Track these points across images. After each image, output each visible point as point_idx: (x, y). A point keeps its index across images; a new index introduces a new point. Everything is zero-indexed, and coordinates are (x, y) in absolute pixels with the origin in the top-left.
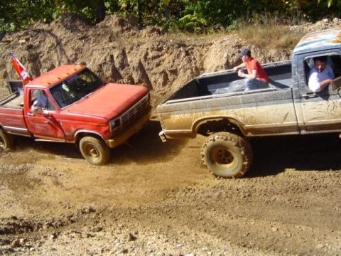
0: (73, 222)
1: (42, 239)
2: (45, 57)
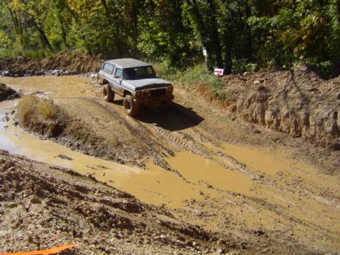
0: (244, 248)
1: (212, 250)
2: (272, 101)
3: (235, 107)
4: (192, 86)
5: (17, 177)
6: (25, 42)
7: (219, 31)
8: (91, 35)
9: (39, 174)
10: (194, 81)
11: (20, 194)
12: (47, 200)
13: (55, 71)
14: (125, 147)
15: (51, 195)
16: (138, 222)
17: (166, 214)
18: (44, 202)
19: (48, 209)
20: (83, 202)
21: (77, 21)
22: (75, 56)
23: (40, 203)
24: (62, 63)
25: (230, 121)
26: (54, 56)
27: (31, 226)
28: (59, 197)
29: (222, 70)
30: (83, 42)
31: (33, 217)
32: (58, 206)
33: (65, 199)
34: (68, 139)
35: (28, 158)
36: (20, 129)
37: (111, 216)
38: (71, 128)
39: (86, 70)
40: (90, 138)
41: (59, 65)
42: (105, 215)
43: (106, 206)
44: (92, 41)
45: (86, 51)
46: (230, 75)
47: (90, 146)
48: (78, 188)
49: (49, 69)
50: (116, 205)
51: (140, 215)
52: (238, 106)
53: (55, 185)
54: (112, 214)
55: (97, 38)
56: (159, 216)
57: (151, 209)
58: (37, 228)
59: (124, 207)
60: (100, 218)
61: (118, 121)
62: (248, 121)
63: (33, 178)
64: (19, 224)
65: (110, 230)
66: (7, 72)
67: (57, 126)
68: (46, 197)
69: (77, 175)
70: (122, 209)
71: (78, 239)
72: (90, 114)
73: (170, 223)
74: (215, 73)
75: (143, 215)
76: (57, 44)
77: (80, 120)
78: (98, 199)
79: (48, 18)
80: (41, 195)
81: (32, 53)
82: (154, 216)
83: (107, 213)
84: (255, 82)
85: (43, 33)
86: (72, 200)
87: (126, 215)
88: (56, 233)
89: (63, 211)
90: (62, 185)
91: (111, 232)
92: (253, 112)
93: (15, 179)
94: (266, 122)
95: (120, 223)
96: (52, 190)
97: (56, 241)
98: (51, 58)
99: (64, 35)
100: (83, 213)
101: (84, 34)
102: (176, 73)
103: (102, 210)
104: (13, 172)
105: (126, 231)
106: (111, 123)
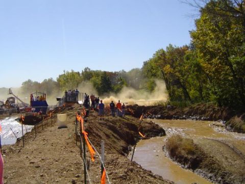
21: (211, 81)
22: (209, 107)
24: (199, 112)
26: (193, 106)
30: (215, 96)
38: (206, 162)
39: (217, 117)
41: (197, 113)
45: (217, 104)
49: (189, 116)
66: (159, 116)
67: (195, 160)
72: (221, 153)
77: (212, 158)
79: (189, 79)
81: (178, 103)
85: (185, 89)
98: (191, 108)
99: (200, 90)
101: (216, 90)
106: (238, 162)
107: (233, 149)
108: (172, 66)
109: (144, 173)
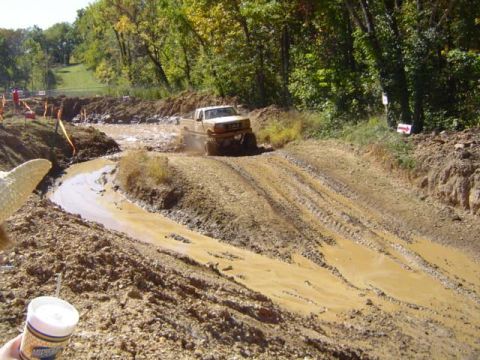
3: (426, 181)
4: (365, 148)
5: (112, 261)
6: (135, 76)
7: (406, 69)
8: (225, 69)
9: (143, 258)
10: (368, 141)
11: (115, 283)
12: (149, 295)
13: (173, 118)
14: (263, 229)
15: (155, 288)
16: (274, 337)
17: (315, 329)
18: (146, 297)
19: (150, 307)
20: (199, 302)
21: (205, 50)
22: (201, 99)
23: (141, 298)
24: (183, 107)
25: (417, 201)
26: (172, 97)
27: (127, 328)
28: (167, 292)
29: (410, 127)
30: (213, 79)
31: (130, 317)
32: (164, 305)
33: (175, 296)
34: (186, 213)
35: (130, 236)
36: (121, 196)
37: (237, 325)
38: (191, 197)
40: (215, 214)
41: (179, 110)
42: (227, 323)
43: (230, 311)
44: (226, 78)
45: (217, 92)
46: (421, 134)
47: (214, 225)
48: (193, 282)
49: (165, 115)
50: (245, 310)
51: (278, 327)
52: (430, 180)
53: (162, 275)
54: (238, 321)
55: (233, 74)
56: (305, 331)
57: (293, 320)
58: (133, 331)
59: (256, 313)
60: (221, 326)
61: (255, 192)
62: (443, 202)
63: (134, 264)
64: (111, 324)
65: (234, 344)
66: (108, 116)
67: (171, 194)
68: (148, 291)
69: (194, 263)
70: (252, 316)
71: (187, 351)
72: (217, 180)
73: (319, 341)
74: (399, 131)
75: (282, 328)
76: (178, 81)
77: (202, 188)
78: (220, 299)
79: (166, 46)
80: (142, 287)
81: (144, 91)
82: (296, 330)
83: (231, 320)
84: (457, 146)
85: (158, 64)
86: (184, 297)
87: (258, 325)
88: (158, 341)
89: (171, 312)
90: (172, 276)
91: (235, 347)
92: (452, 189)
93: (109, 263)
94: (471, 205)
95: (248, 335)
96: (158, 282)
97: (157, 352)
98: (168, 101)
99: (188, 69)
100: (198, 317)
101: (215, 68)
102: (341, 128)
103: (224, 314)
104: (107, 254)
105: (256, 347)
106: (246, 194)
107: (239, 173)
108: (133, 19)
109: (66, 219)
